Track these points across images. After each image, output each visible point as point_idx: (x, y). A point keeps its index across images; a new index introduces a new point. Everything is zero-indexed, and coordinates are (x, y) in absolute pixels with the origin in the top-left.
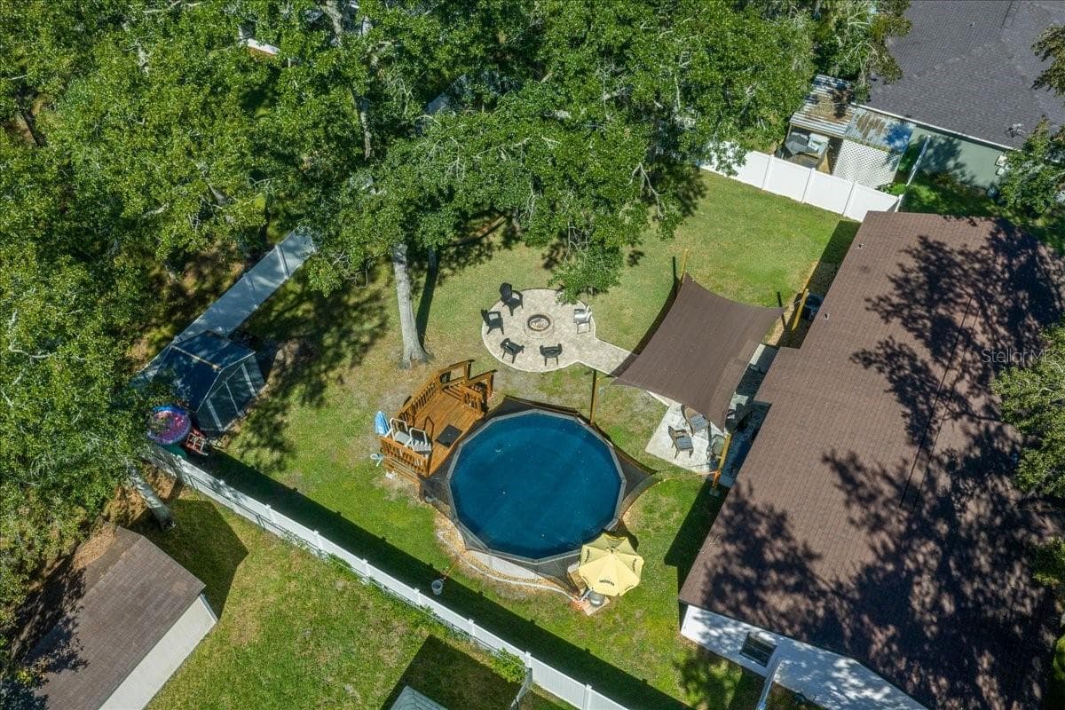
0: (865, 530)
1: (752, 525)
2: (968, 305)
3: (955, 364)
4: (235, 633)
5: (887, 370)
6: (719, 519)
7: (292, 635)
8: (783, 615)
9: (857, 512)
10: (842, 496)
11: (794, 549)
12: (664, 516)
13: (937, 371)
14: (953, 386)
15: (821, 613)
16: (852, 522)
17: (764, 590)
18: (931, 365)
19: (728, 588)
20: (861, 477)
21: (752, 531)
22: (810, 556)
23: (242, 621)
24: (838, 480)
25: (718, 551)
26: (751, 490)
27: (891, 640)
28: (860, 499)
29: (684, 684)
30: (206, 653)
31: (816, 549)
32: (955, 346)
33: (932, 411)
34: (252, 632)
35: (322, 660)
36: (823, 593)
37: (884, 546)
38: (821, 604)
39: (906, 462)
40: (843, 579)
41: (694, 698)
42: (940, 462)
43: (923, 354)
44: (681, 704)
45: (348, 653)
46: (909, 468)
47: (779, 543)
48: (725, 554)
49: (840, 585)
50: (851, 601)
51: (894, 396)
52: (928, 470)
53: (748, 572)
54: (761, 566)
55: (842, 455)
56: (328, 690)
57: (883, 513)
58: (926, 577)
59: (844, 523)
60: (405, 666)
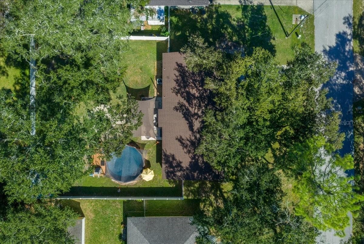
0: (188, 154)
1: (169, 159)
2: (191, 86)
3: (193, 106)
4: (89, 217)
5: (181, 111)
6: (163, 159)
7: (99, 212)
8: (180, 176)
9: (185, 150)
10: (181, 147)
11: (177, 162)
12: (152, 153)
13: (190, 109)
14: (194, 112)
15: (185, 174)
16: (185, 153)
17: (175, 172)
18: (189, 108)
19: (170, 174)
20: (184, 142)
21: (169, 160)
22: (181, 162)
23: (89, 214)
24: (180, 144)
25: (165, 166)
26: (166, 151)
27: (198, 173)
28: (185, 147)
29: (170, 184)
30: (87, 223)
31: (181, 161)
32: (192, 101)
33: (192, 120)
34: (92, 216)
35: (107, 213)
36: (185, 170)
37: (192, 156)
38: (185, 172)
39: (190, 136)
40: (187, 166)
41: (172, 185)
42: (196, 132)
43: (187, 105)
44: (170, 187)
45: (111, 210)
46: (191, 137)
47: (175, 162)
48: (166, 167)
49: (187, 167)
50: (189, 170)
51: (184, 119)
52: (194, 135)
53: (172, 169)
54: (173, 167)
55: (179, 137)
56: (112, 217)
57: (190, 149)
58: (200, 158)
59: (184, 153)
60: (122, 206)
